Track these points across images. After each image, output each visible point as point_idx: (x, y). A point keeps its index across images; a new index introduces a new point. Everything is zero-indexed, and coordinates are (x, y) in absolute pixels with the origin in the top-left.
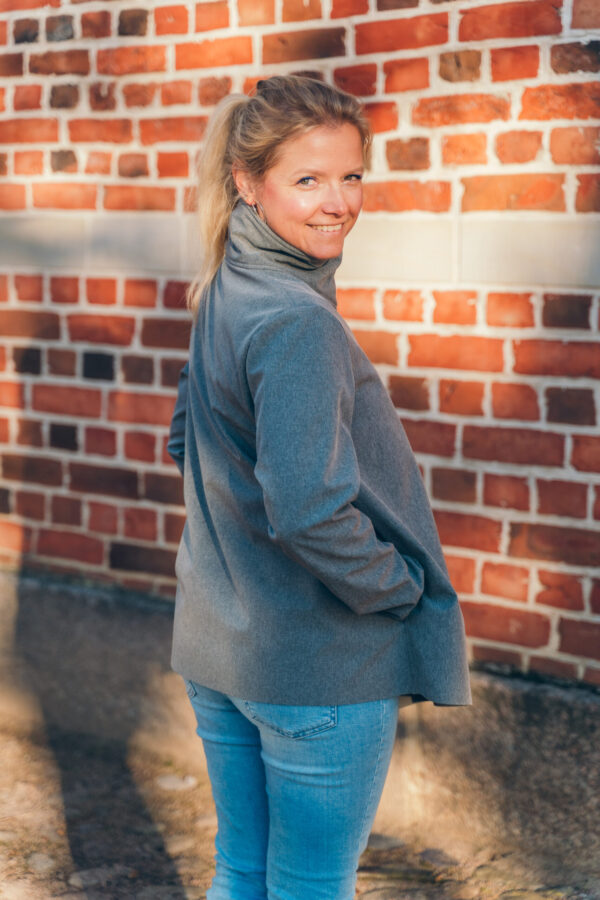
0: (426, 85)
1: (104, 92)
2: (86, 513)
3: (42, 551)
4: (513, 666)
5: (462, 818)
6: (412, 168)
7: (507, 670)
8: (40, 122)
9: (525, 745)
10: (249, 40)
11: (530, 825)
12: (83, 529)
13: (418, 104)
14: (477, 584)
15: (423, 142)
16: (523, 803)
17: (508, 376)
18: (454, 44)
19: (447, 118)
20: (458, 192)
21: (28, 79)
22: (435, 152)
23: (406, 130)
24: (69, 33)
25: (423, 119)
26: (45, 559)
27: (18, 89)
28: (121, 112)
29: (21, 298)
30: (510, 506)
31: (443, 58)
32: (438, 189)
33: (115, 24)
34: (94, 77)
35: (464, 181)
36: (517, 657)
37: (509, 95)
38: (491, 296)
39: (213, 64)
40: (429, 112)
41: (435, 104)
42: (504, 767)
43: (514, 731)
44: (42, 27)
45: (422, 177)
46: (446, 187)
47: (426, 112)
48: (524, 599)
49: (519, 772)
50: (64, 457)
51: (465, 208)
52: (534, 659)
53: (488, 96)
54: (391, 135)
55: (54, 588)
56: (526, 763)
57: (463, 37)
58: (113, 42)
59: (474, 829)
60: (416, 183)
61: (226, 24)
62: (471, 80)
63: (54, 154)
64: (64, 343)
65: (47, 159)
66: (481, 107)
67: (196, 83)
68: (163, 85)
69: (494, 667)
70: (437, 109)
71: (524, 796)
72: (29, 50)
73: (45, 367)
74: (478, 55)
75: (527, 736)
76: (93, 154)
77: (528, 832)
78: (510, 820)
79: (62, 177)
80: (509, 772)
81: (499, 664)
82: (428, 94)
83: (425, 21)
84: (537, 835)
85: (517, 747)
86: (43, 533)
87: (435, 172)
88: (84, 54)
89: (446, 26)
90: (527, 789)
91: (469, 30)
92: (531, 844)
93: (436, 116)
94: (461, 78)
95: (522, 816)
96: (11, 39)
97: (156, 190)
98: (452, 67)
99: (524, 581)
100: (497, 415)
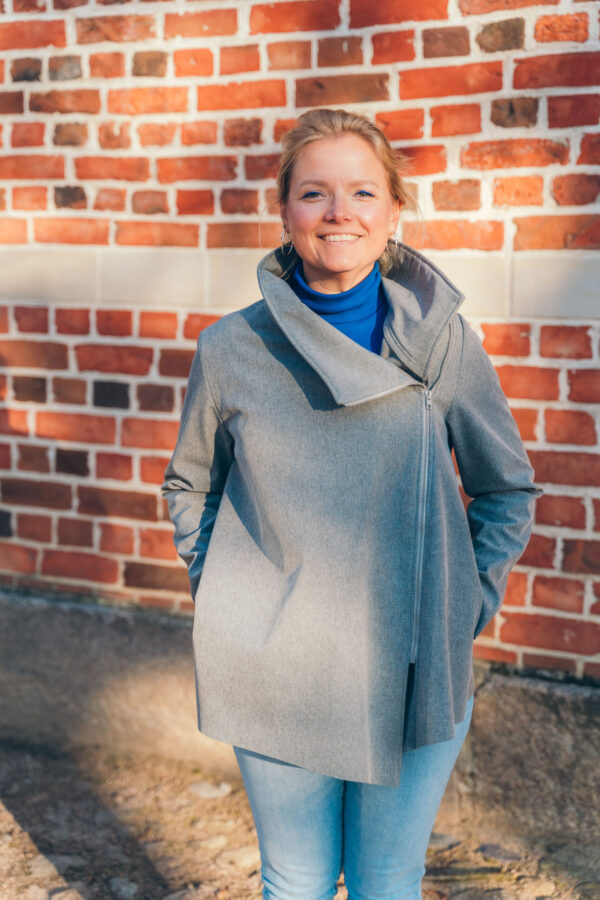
0: (478, 129)
1: (116, 131)
2: (97, 534)
3: (46, 571)
4: (567, 672)
5: (514, 814)
6: (460, 209)
7: (561, 676)
8: (44, 159)
9: (585, 745)
10: (282, 83)
11: (587, 818)
12: (95, 550)
13: (467, 148)
14: (528, 597)
15: (475, 184)
16: (580, 798)
17: (563, 404)
18: (508, 91)
19: (500, 161)
20: (510, 231)
21: (29, 117)
22: (486, 193)
23: (454, 172)
24: (76, 72)
25: (474, 162)
26: (50, 579)
27: (16, 126)
28: (136, 150)
29: (21, 329)
30: (563, 524)
31: (496, 105)
32: (489, 229)
33: (128, 65)
34: (104, 116)
35: (516, 221)
36: (571, 664)
37: (568, 140)
38: (544, 329)
39: (241, 105)
40: (481, 156)
41: (488, 148)
42: (561, 766)
43: (573, 733)
44: (45, 67)
45: (472, 216)
46: (498, 227)
47: (476, 155)
48: (580, 610)
49: (578, 770)
50: (73, 481)
51: (517, 247)
52: (588, 665)
53: (545, 141)
54: (439, 177)
55: (65, 607)
56: (584, 762)
57: (517, 85)
58: (127, 82)
59: (526, 824)
60: (466, 222)
61: (256, 67)
62: (527, 126)
63: (58, 190)
64: (72, 372)
65: (50, 194)
66: (537, 151)
67: (221, 124)
68: (183, 126)
69: (547, 674)
70: (489, 153)
71: (583, 792)
72: (28, 89)
73: (50, 396)
74: (535, 102)
75: (587, 737)
76: (104, 191)
77: (584, 825)
78: (566, 815)
79: (67, 213)
80: (566, 771)
81: (552, 671)
82: (478, 138)
83: (477, 69)
84: (594, 828)
85: (575, 747)
86: (48, 554)
87: (486, 212)
88: (95, 93)
89: (499, 74)
90: (585, 785)
91: (525, 78)
92: (587, 835)
93: (489, 159)
94: (515, 124)
95: (578, 810)
96: (8, 77)
97: (177, 226)
98: (505, 113)
99: (579, 593)
100: (549, 440)
